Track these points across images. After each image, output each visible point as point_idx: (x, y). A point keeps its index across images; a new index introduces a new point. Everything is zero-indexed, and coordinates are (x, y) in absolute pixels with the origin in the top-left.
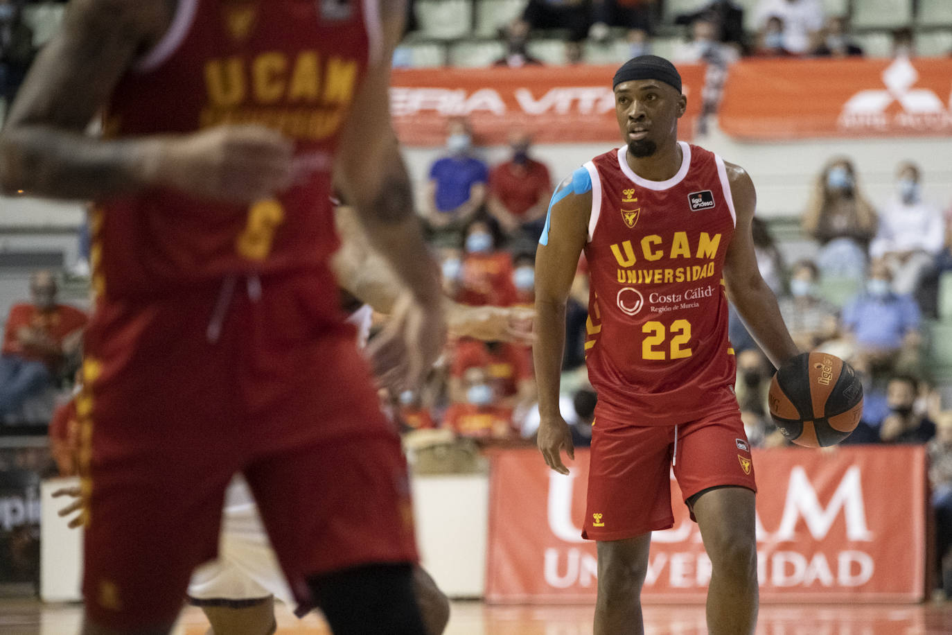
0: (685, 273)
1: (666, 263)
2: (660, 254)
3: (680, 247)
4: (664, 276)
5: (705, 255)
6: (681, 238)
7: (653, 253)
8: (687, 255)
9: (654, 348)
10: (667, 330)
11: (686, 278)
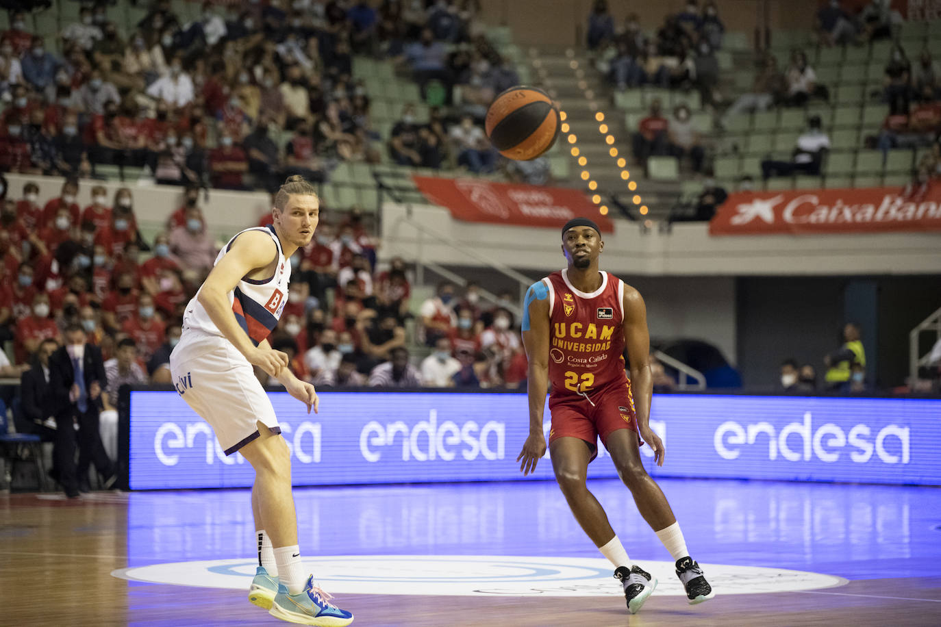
2: (579, 334)
3: (592, 332)
4: (579, 347)
5: (605, 338)
6: (592, 327)
7: (576, 333)
9: (572, 384)
10: (579, 377)
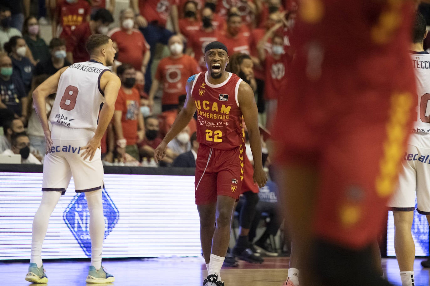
0: (217, 116)
1: (210, 111)
2: (208, 108)
3: (215, 107)
4: (210, 116)
5: (224, 112)
6: (215, 104)
7: (206, 107)
8: (217, 110)
9: (210, 137)
10: (213, 133)
11: (217, 117)
